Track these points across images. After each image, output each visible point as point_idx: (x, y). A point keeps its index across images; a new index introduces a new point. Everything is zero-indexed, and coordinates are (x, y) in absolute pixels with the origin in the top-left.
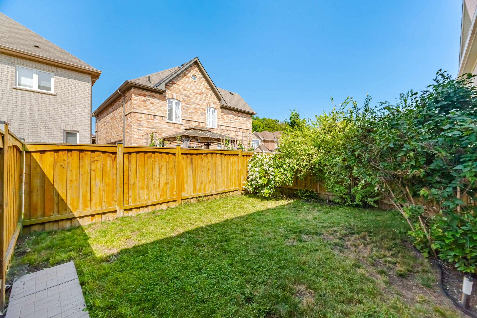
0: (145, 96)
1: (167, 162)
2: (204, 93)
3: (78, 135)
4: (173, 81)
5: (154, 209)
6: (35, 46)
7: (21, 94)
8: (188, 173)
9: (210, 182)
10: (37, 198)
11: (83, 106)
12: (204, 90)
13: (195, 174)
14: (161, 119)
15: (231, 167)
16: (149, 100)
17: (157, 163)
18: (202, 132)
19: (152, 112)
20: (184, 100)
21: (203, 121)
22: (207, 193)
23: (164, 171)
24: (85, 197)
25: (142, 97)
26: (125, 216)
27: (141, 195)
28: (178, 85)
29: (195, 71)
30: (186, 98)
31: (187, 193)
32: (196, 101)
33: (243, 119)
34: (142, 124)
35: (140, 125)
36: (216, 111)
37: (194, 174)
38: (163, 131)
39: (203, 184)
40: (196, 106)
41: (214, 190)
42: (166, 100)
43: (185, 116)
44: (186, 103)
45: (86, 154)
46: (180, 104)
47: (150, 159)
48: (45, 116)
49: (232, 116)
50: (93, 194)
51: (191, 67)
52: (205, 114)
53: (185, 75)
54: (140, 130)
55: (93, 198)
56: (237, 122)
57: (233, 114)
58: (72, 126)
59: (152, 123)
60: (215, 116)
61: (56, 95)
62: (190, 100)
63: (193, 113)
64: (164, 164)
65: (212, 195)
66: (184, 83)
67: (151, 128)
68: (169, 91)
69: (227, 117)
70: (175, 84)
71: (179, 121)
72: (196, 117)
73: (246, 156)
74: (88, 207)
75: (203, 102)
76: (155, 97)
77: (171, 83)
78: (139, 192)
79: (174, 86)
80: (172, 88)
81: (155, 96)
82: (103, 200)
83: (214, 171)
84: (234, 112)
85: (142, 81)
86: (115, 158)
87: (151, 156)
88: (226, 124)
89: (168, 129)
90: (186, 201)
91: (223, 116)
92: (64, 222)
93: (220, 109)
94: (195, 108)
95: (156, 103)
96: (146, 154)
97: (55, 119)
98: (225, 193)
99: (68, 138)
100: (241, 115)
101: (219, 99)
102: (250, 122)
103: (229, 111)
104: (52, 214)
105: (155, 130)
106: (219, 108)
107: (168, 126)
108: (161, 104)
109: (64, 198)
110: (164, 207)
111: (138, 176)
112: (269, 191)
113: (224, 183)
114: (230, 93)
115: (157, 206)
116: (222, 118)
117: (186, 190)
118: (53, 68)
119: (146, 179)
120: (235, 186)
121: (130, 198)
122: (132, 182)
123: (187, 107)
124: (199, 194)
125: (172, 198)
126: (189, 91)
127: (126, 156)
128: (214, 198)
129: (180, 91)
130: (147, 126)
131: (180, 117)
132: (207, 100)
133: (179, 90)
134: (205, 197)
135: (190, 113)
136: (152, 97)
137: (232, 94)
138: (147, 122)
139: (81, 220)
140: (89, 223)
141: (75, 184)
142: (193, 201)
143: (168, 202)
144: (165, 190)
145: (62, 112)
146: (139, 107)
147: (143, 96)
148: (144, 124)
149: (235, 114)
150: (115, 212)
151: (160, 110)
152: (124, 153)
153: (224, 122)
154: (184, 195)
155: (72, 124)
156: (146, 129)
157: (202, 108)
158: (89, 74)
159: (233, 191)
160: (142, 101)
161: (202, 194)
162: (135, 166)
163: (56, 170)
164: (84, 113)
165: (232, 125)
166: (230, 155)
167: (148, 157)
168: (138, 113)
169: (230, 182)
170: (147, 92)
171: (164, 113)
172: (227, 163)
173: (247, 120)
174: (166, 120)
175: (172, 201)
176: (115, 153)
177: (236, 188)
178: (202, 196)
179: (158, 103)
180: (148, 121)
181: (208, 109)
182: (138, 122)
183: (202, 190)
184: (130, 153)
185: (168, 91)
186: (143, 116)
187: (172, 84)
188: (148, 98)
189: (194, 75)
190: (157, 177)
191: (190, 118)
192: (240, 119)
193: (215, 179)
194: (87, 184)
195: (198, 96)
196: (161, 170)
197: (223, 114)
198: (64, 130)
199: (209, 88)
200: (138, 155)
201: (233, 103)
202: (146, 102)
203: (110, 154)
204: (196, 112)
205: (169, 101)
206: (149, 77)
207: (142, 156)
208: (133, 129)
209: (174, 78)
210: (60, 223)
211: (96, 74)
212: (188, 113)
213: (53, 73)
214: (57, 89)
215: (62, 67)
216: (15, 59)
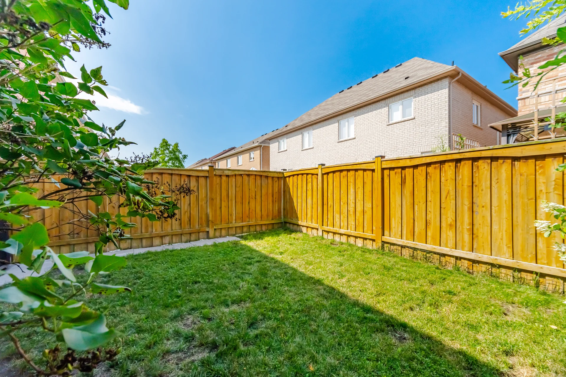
1: (365, 183)
5: (349, 241)
6: (406, 78)
7: (392, 128)
8: (396, 200)
11: (440, 120)
17: (352, 184)
23: (361, 194)
24: (304, 211)
26: (324, 236)
27: (337, 220)
31: (395, 234)
37: (409, 204)
39: (431, 227)
47: (345, 179)
48: (407, 142)
50: (308, 210)
55: (308, 213)
58: (428, 146)
61: (414, 119)
74: (305, 219)
78: (335, 216)
87: (347, 175)
90: (392, 247)
96: (341, 174)
97: (414, 142)
104: (292, 218)
109: (296, 209)
110: (360, 243)
111: (334, 198)
115: (352, 238)
117: (394, 230)
118: (412, 92)
119: (342, 203)
121: (328, 220)
122: (330, 204)
125: (370, 235)
127: (325, 176)
141: (300, 200)
142: (406, 253)
144: (361, 221)
145: (419, 134)
150: (318, 229)
154: (389, 236)
155: (429, 144)
162: (332, 188)
164: (441, 128)
167: (343, 177)
175: (370, 239)
183: (429, 239)
184: (328, 173)
190: (352, 201)
193: (472, 224)
196: (356, 193)
200: (334, 175)
207: (337, 176)
211: (453, 72)
213: (412, 98)
214: (415, 112)
215: (419, 87)
216: (388, 101)
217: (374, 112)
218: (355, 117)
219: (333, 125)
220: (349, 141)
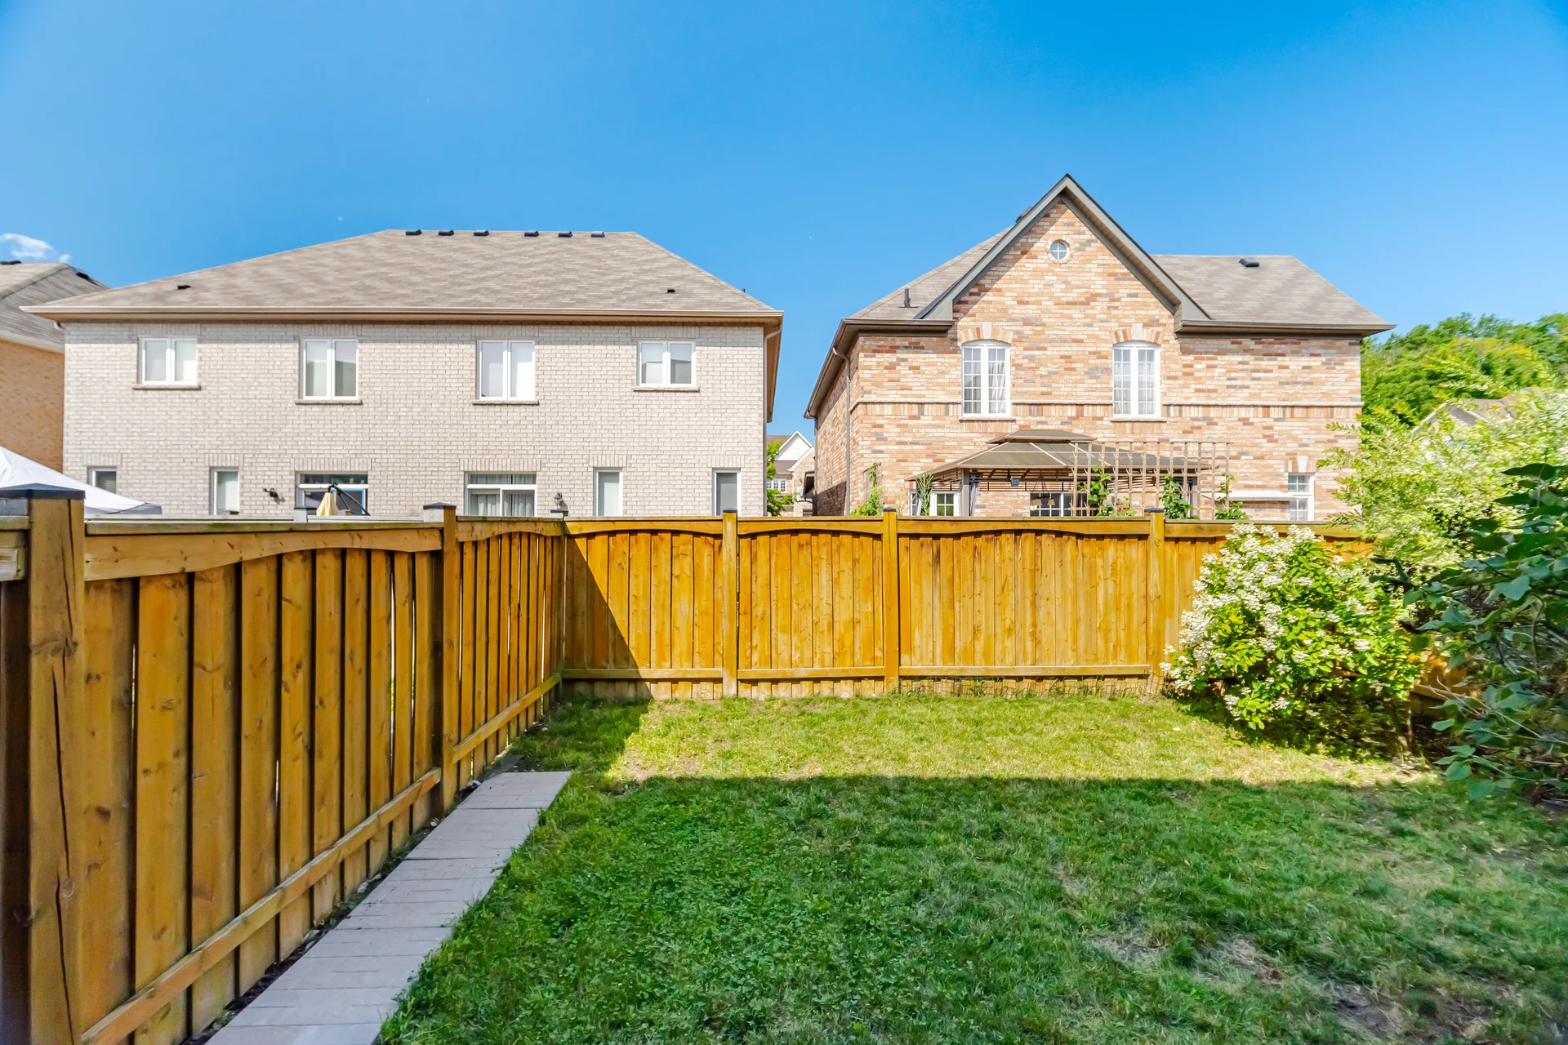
0: (893, 349)
1: (855, 561)
2: (1100, 295)
3: (739, 476)
4: (982, 282)
5: (816, 691)
6: (669, 291)
7: (645, 398)
8: (923, 595)
9: (1009, 630)
10: (583, 629)
12: (1099, 285)
13: (953, 600)
14: (943, 413)
15: (1111, 584)
16: (905, 360)
17: (824, 562)
18: (1040, 449)
19: (914, 396)
20: (1020, 339)
21: (1098, 397)
22: (997, 669)
23: (846, 587)
24: (660, 635)
25: (886, 355)
26: (741, 695)
27: (781, 648)
28: (1000, 290)
29: (1067, 225)
30: (1028, 330)
31: (921, 658)
32: (1069, 331)
33: (1305, 361)
34: (885, 435)
35: (881, 439)
36: (1158, 352)
37: (946, 600)
38: (949, 447)
39: (982, 637)
40: (1066, 349)
41: (1029, 662)
42: (956, 351)
43: (1025, 389)
44: (1026, 344)
45: (662, 539)
46: (1008, 352)
47: (806, 552)
48: (682, 440)
49: (1239, 358)
50: (676, 633)
51: (1047, 216)
52: (1108, 371)
53: (1023, 253)
54: (881, 452)
55: (676, 640)
56: (1268, 379)
57: (1247, 351)
58: (727, 457)
59: (912, 426)
60: (1150, 370)
61: (698, 391)
62: (1043, 332)
63: (1053, 377)
64: (846, 565)
65: (1020, 679)
66: (1022, 281)
67: (911, 443)
68: (969, 319)
69: (1215, 367)
70: (987, 290)
71: (1004, 411)
72: (1064, 389)
73: (1194, 540)
74: (665, 660)
75: (1095, 330)
76: (923, 348)
77: (975, 290)
78: (776, 640)
79: (984, 298)
80: (976, 307)
81: (922, 344)
82: (696, 650)
83: (1029, 594)
84: (1248, 343)
85: (885, 308)
86: (720, 547)
87: (809, 543)
88: (1208, 398)
89: (963, 439)
90: (916, 684)
91: (1191, 366)
92: (624, 685)
93: (1175, 343)
94: (1062, 357)
95: (927, 364)
96: (795, 538)
97: (698, 444)
98: (1079, 678)
99: (723, 486)
100: (1295, 347)
101: (1172, 304)
102: (1352, 372)
103: (1226, 343)
104: (604, 663)
105: (923, 447)
106: (1173, 336)
107: (963, 432)
108: (943, 364)
109: (625, 634)
110: (845, 690)
111: (774, 597)
112: (1267, 706)
113: (1075, 641)
114: (1242, 262)
115: (826, 685)
116: (1186, 374)
117: (918, 652)
118: (694, 331)
119: (795, 607)
120: (1131, 657)
121: (754, 652)
122: (759, 611)
123: (1032, 359)
124: (963, 669)
125: (868, 669)
126: (1039, 303)
127: (744, 542)
128: (1025, 692)
129: (1004, 311)
130: (898, 439)
131: (1008, 395)
132: (1116, 317)
133: (1000, 306)
134: (990, 683)
135: (1042, 376)
136: (916, 348)
137: (1255, 265)
138: (899, 426)
139: (653, 687)
140: (668, 696)
141: (642, 606)
142: (943, 688)
143: (859, 679)
144: (848, 643)
145: (709, 428)
146: (878, 384)
147: (887, 352)
148: (892, 432)
149: (1259, 347)
150: (719, 681)
151: (939, 384)
152: (740, 536)
153: (1197, 391)
154: (910, 665)
155: (727, 453)
156: (897, 447)
157: (1091, 353)
158: (759, 324)
159: (1121, 677)
160: (886, 368)
161: (978, 669)
162: (766, 570)
163: (612, 573)
165: (1239, 398)
166: (1101, 537)
167: (800, 546)
168: (873, 403)
169: (1106, 640)
170: (898, 339)
171: (951, 393)
172: (1092, 569)
173: (1330, 366)
174: (958, 412)
175: (870, 678)
176: (719, 536)
177: (1137, 666)
178: (974, 678)
179: (934, 364)
180: (902, 422)
181: (1117, 353)
182: (874, 430)
183: (979, 656)
184: (754, 536)
185: (965, 319)
186: (888, 409)
187: (978, 294)
188: (902, 356)
189: (1061, 242)
190: (824, 601)
191: (1043, 394)
192: (1287, 367)
193: (1035, 625)
194: (663, 606)
195: (1076, 313)
196: (834, 582)
197: (1191, 357)
198: (714, 469)
199: (1125, 270)
200: (774, 539)
201: (1248, 305)
202: (898, 368)
203: (710, 539)
204: (1066, 369)
205: (968, 351)
206: (907, 291)
207: (783, 542)
208: (861, 452)
209: (983, 274)
210: (618, 686)
211: (774, 320)
212: (1038, 379)
213: (693, 343)
214: (699, 377)
215: (709, 324)
216: (636, 331)
217: (599, 347)
218: (538, 343)
219: (455, 346)
220: (517, 409)
